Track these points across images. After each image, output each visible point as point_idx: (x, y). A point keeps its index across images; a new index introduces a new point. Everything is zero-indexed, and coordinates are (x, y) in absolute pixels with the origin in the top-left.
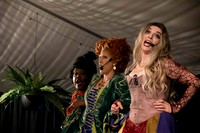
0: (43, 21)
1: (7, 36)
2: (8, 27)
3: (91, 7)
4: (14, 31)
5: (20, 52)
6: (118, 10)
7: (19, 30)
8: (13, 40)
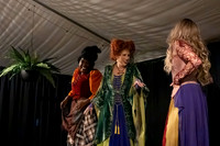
0: (38, 12)
1: (7, 22)
2: (8, 14)
3: (85, 4)
4: (13, 18)
5: (16, 35)
6: (108, 8)
7: (17, 18)
8: (11, 25)
